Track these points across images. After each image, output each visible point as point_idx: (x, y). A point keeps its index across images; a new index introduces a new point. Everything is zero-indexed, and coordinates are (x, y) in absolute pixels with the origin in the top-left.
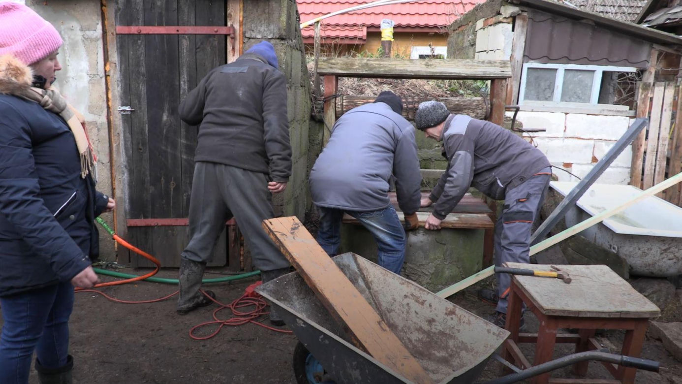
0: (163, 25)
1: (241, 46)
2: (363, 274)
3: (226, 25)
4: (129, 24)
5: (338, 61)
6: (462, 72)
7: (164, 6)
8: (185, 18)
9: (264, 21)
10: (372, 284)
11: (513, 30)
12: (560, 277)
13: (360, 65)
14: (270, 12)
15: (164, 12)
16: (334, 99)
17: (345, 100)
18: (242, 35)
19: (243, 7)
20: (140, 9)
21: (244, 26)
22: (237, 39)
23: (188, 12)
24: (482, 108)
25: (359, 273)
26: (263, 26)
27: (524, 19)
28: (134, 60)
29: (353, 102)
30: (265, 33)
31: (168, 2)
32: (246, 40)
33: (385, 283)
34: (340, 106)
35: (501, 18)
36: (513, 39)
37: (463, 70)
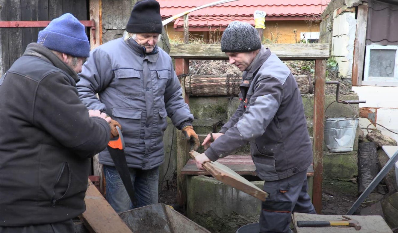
0: (37, 20)
1: (101, 36)
2: (170, 221)
3: (88, 19)
4: (9, 19)
5: (187, 47)
6: (288, 54)
7: (37, 5)
8: (55, 14)
9: (119, 16)
10: (175, 230)
11: (356, 18)
12: (351, 225)
13: (204, 50)
14: (123, 8)
15: (37, 10)
16: (183, 78)
17: (193, 78)
18: (101, 27)
19: (102, 4)
20: (18, 8)
21: (103, 20)
22: (97, 31)
23: (57, 9)
24: (306, 84)
25: (166, 220)
26: (118, 19)
27: (365, 9)
28: (13, 49)
29: (198, 80)
30: (119, 25)
31: (40, 2)
32: (105, 31)
33: (184, 229)
34: (188, 84)
35: (345, 8)
36: (356, 26)
37: (289, 52)
